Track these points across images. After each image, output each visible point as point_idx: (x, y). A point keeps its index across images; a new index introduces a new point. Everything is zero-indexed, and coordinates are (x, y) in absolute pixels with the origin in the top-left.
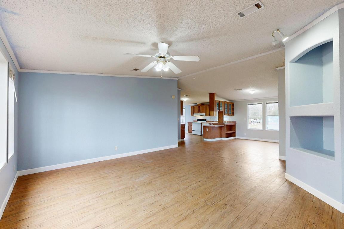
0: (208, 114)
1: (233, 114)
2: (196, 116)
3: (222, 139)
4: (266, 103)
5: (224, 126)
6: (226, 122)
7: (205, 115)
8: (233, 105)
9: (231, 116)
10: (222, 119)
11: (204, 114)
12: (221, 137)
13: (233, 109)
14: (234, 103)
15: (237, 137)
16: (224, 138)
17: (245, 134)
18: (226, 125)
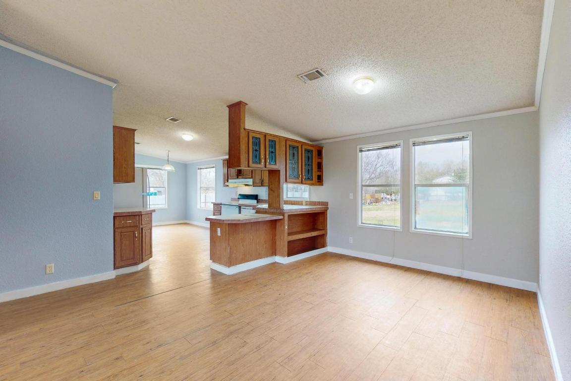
0: (258, 181)
1: (320, 180)
2: (236, 185)
3: (278, 259)
4: (414, 144)
5: (281, 217)
6: (304, 203)
7: (252, 184)
8: (320, 153)
9: (312, 184)
10: (279, 196)
11: (250, 181)
12: (274, 253)
13: (320, 166)
14: (322, 148)
15: (329, 249)
16: (284, 256)
17: (351, 240)
18: (290, 216)
